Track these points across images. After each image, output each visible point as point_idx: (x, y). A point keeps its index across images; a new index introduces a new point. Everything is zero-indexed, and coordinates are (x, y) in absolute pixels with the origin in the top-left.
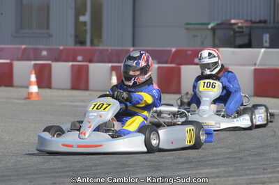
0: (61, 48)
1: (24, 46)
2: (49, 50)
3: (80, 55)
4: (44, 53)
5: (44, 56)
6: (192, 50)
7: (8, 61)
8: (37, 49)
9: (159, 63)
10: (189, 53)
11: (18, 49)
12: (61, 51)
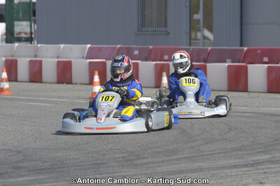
0: (151, 47)
1: (119, 46)
2: (140, 50)
3: (167, 55)
4: (136, 52)
5: (136, 55)
6: (261, 50)
7: (104, 60)
8: (130, 48)
9: (232, 62)
10: (259, 51)
11: (113, 48)
12: (151, 50)
